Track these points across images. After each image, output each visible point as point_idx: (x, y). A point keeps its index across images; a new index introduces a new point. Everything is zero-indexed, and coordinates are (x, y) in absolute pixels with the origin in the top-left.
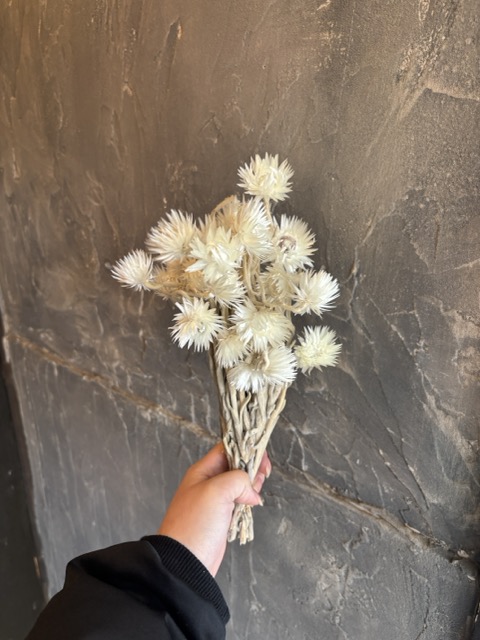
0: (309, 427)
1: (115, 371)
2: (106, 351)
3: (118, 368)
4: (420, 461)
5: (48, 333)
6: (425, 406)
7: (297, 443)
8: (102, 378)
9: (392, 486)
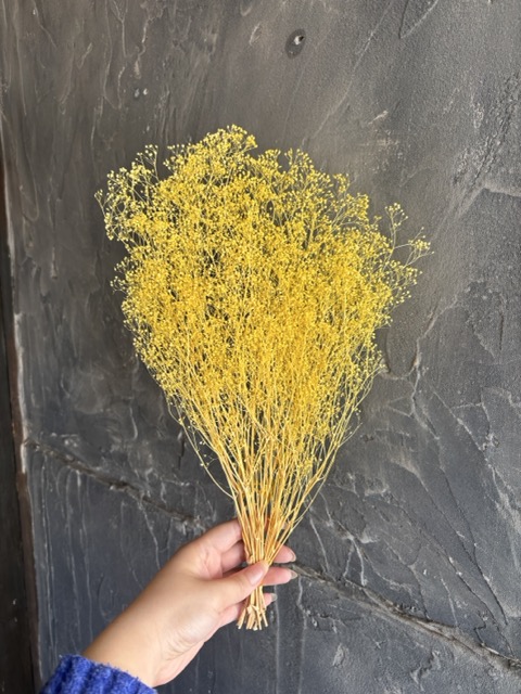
0: (370, 535)
1: (147, 479)
2: (139, 457)
3: (151, 475)
4: (496, 568)
5: (73, 438)
6: (498, 506)
7: (355, 553)
8: (133, 488)
9: (465, 599)
